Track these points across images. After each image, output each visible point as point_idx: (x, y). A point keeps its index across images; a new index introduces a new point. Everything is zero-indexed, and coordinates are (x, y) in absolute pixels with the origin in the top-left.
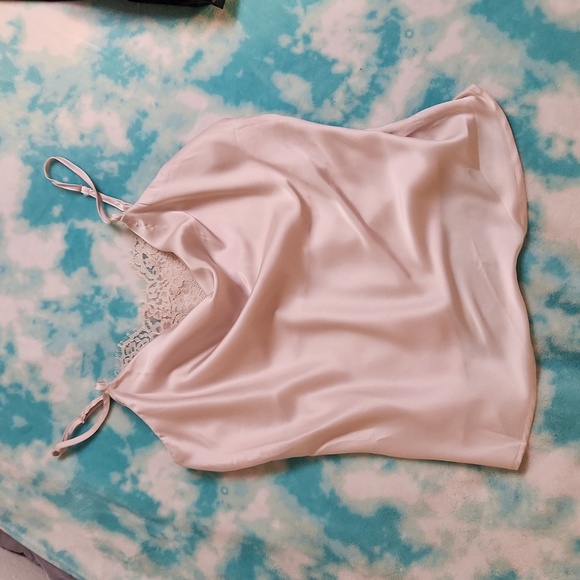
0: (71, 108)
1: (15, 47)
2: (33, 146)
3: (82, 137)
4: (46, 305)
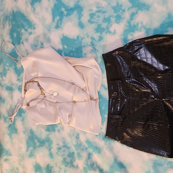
0: (92, 50)
1: (108, 32)
2: (82, 39)
3: (85, 54)
4: (42, 44)
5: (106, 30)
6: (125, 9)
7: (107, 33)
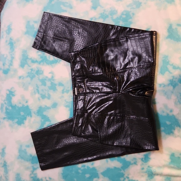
5: (52, 81)
6: (31, 69)
7: (54, 80)
